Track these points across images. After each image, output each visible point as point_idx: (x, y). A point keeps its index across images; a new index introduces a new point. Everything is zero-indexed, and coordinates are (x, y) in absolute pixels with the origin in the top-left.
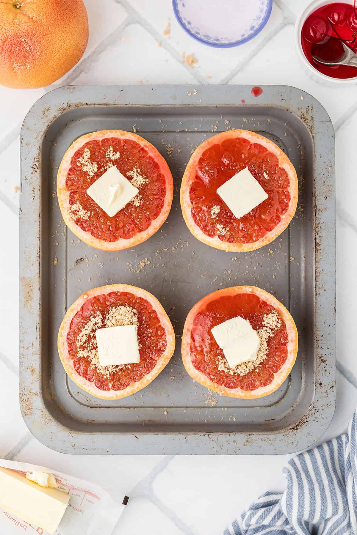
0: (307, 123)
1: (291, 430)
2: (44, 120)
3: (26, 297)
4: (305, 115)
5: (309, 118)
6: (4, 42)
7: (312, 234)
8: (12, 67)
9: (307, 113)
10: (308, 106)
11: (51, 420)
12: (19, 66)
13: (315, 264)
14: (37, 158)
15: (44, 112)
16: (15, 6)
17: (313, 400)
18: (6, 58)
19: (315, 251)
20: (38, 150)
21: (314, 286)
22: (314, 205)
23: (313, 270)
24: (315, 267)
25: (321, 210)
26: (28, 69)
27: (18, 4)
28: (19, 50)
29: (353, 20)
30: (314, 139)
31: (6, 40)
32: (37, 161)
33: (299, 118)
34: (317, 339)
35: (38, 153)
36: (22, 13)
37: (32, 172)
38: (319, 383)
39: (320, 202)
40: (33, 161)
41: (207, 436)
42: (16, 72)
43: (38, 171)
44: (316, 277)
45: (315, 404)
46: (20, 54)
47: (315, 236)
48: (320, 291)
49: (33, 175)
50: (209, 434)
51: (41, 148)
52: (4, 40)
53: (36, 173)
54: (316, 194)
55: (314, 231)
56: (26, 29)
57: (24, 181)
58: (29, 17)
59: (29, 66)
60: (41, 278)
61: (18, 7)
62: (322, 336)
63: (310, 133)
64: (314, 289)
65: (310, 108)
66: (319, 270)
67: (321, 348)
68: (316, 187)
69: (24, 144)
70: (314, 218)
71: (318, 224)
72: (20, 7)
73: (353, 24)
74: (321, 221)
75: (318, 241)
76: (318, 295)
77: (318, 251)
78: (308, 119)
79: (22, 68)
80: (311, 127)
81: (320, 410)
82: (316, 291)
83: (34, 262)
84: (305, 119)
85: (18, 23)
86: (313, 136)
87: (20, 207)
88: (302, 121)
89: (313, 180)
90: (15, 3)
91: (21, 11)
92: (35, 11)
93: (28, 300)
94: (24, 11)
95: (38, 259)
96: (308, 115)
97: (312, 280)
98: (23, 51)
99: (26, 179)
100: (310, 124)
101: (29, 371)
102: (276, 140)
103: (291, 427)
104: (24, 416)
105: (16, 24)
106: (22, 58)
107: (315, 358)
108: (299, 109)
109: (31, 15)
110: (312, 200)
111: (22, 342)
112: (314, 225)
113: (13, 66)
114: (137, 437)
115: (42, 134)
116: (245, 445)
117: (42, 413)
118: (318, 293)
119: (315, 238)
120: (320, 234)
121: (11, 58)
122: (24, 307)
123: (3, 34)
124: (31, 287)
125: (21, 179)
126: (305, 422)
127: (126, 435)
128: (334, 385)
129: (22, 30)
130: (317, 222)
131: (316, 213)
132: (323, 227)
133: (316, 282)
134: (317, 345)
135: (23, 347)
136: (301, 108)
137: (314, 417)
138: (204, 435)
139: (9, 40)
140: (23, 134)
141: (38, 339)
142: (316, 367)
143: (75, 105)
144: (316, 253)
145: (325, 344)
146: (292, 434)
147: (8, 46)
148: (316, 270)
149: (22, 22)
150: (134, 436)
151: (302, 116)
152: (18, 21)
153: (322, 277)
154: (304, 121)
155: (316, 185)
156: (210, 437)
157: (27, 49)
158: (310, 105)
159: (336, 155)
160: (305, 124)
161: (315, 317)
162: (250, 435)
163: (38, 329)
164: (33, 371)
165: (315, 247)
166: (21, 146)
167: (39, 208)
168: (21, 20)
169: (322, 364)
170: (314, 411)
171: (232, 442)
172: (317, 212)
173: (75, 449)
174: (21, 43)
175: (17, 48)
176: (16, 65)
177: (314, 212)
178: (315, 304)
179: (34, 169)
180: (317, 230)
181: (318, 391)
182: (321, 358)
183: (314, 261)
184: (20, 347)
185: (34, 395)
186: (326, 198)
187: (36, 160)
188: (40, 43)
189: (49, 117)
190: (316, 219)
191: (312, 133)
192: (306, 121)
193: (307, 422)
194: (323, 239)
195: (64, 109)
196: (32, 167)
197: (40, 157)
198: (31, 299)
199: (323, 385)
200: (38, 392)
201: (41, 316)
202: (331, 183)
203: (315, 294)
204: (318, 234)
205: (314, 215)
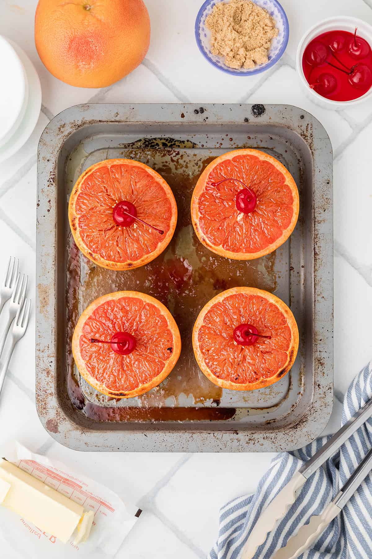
0: (307, 140)
1: (291, 429)
2: (59, 137)
3: (42, 303)
4: (305, 132)
5: (309, 135)
6: (72, 41)
7: (311, 245)
8: (77, 65)
9: (306, 130)
10: (308, 124)
11: (65, 419)
12: (84, 65)
13: (314, 273)
14: (53, 172)
15: (60, 129)
16: (85, 8)
17: (312, 401)
18: (72, 56)
19: (314, 260)
20: (54, 165)
21: (313, 293)
22: (313, 216)
23: (312, 278)
24: (314, 276)
25: (320, 222)
26: (92, 68)
27: (88, 6)
28: (85, 49)
29: (352, 47)
30: (313, 155)
31: (74, 39)
32: (53, 175)
33: (300, 136)
34: (316, 343)
35: (54, 167)
36: (92, 15)
37: (48, 185)
38: (318, 385)
39: (319, 214)
40: (49, 174)
41: (212, 435)
42: (80, 70)
43: (54, 184)
44: (315, 285)
45: (314, 405)
46: (86, 53)
47: (314, 246)
48: (319, 298)
49: (50, 187)
50: (214, 432)
51: (57, 162)
52: (72, 39)
53: (52, 186)
54: (315, 207)
55: (313, 242)
56: (94, 30)
57: (40, 194)
58: (98, 20)
59: (93, 66)
60: (56, 285)
61: (88, 9)
62: (321, 340)
63: (309, 149)
64: (313, 296)
65: (310, 126)
66: (318, 278)
67: (320, 351)
68: (315, 200)
69: (41, 159)
70: (313, 229)
71: (317, 235)
72: (90, 9)
73: (351, 50)
74: (320, 232)
75: (317, 251)
76: (316, 302)
77: (317, 260)
78: (307, 136)
79: (87, 66)
80: (311, 144)
81: (319, 410)
82: (315, 298)
83: (50, 270)
84: (305, 136)
85: (87, 24)
86: (312, 152)
87: (37, 217)
88: (302, 138)
89: (313, 193)
90: (85, 5)
91: (91, 12)
92: (103, 14)
93: (44, 305)
94: (93, 13)
95: (53, 267)
96: (308, 132)
97: (312, 287)
98: (89, 51)
99: (43, 191)
100: (310, 141)
101: (45, 373)
102: (278, 156)
103: (290, 426)
104: (40, 415)
105: (85, 25)
106: (87, 57)
107: (314, 361)
108: (300, 126)
109: (99, 18)
110: (311, 213)
111: (38, 345)
112: (313, 236)
113: (79, 64)
114: (146, 436)
115: (57, 149)
116: (247, 443)
117: (56, 412)
118: (316, 299)
119: (314, 248)
120: (318, 244)
121: (77, 56)
122: (40, 312)
123: (72, 34)
124: (47, 293)
125: (38, 192)
126: (304, 422)
127: (136, 433)
128: (331, 386)
129: (90, 31)
130: (316, 233)
131: (315, 225)
132: (321, 238)
133: (315, 289)
134: (316, 349)
135: (39, 350)
136: (301, 126)
137: (313, 416)
138: (209, 434)
139: (77, 39)
140: (40, 150)
141: (54, 343)
142: (315, 369)
143: (89, 122)
144: (314, 262)
145: (323, 348)
146: (292, 433)
147: (75, 45)
148: (314, 279)
149: (91, 23)
150: (143, 434)
151: (303, 134)
152: (87, 21)
153: (321, 285)
154: (304, 138)
155: (315, 198)
156: (215, 436)
157: (93, 49)
158: (310, 123)
159: (333, 170)
160: (305, 141)
161: (314, 323)
162: (252, 434)
163: (53, 333)
164: (48, 373)
165: (314, 256)
166: (38, 160)
167: (54, 219)
168: (90, 21)
169: (320, 367)
170: (312, 411)
171: (236, 440)
172: (316, 223)
173: (87, 447)
174: (88, 43)
175: (83, 47)
176: (81, 64)
177: (313, 224)
178: (313, 310)
179: (51, 182)
180: (316, 240)
181: (317, 392)
182: (319, 361)
183: (313, 270)
184: (36, 350)
185: (49, 395)
186: (325, 210)
187: (52, 173)
188: (106, 44)
189: (64, 134)
190: (315, 230)
191: (311, 149)
192: (306, 138)
193: (306, 421)
194: (321, 249)
195: (79, 126)
196: (48, 181)
197: (56, 171)
198: (46, 304)
199: (321, 387)
200: (53, 393)
201: (56, 321)
202: (329, 197)
203: (313, 300)
204: (316, 244)
205: (313, 226)
